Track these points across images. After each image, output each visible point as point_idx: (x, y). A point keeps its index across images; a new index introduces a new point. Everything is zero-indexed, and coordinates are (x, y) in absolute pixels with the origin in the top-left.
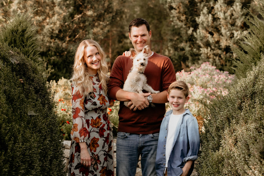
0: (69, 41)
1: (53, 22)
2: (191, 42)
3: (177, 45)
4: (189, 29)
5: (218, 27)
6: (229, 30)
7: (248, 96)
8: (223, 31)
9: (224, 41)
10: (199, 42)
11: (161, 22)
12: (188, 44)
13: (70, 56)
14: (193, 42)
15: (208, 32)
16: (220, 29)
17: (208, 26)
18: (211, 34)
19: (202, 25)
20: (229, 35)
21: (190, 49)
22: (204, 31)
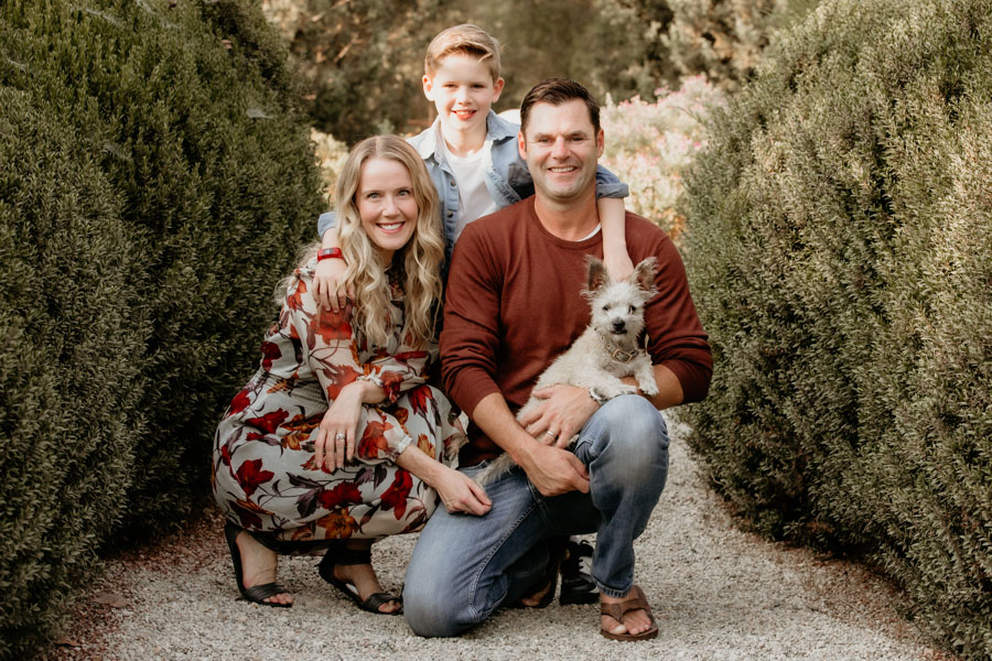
0: (324, 63)
1: (279, 10)
2: (654, 62)
3: (615, 74)
4: (649, 25)
5: (727, 20)
6: (757, 27)
7: (811, 58)
8: (741, 28)
9: (745, 55)
10: (677, 60)
11: (568, 42)
12: (648, 67)
13: (326, 101)
14: (659, 62)
15: (699, 34)
16: (730, 25)
17: (700, 16)
18: (709, 37)
19: (683, 15)
20: (756, 38)
21: (650, 79)
22: (689, 31)
